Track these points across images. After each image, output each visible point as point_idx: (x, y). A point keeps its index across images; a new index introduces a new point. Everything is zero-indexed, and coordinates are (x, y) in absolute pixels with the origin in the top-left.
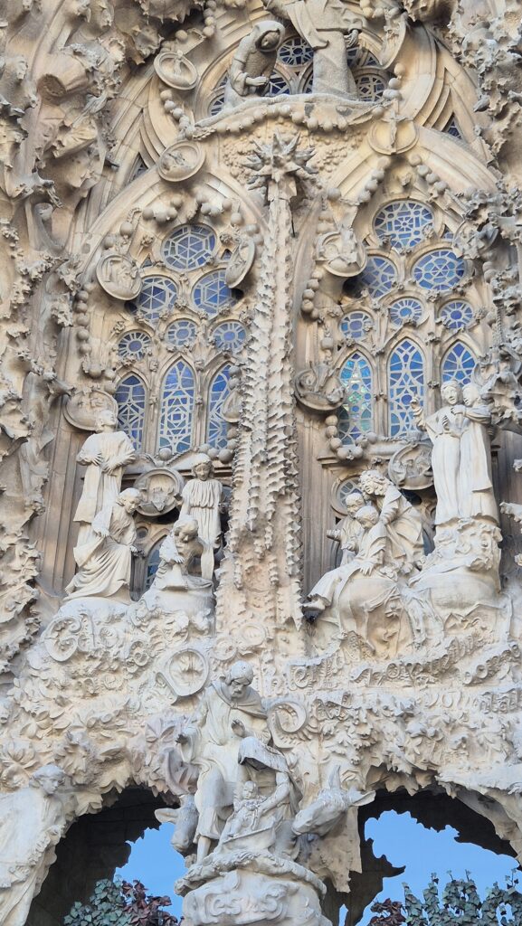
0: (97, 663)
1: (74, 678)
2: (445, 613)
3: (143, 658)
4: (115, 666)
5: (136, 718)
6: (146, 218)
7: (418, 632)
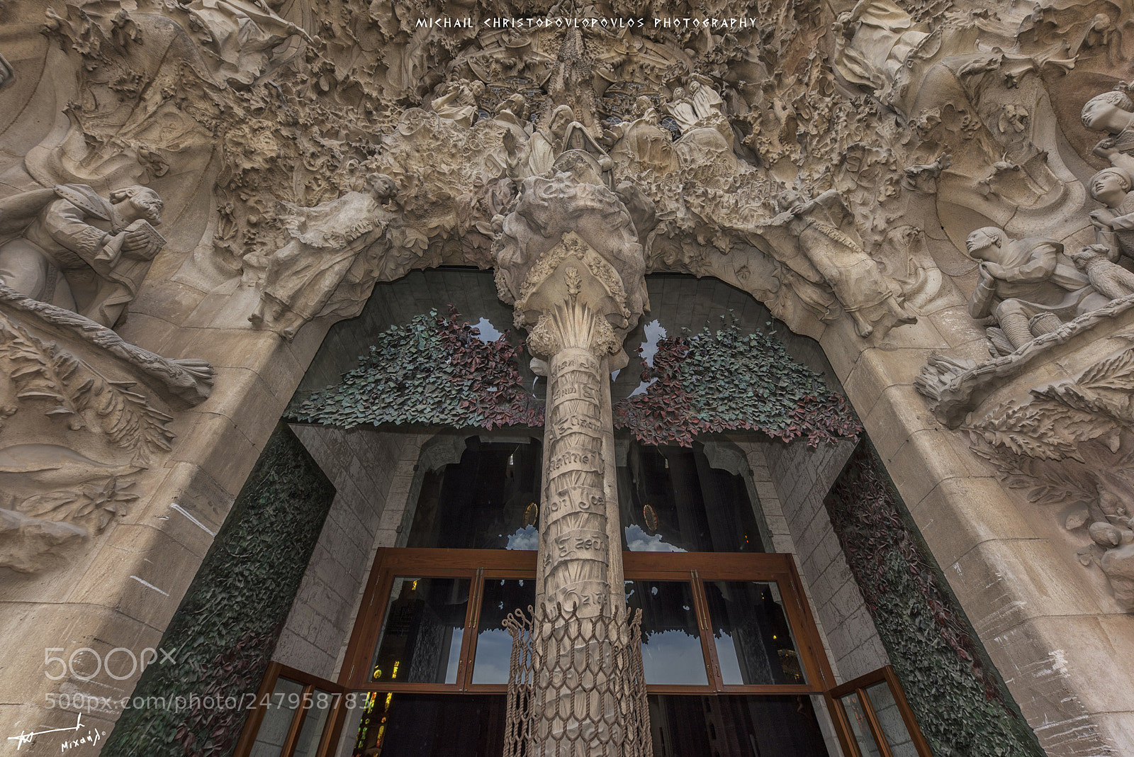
0: (439, 143)
1: (418, 151)
2: (705, 149)
3: (477, 146)
4: (454, 151)
5: (466, 185)
6: (497, 61)
7: (686, 160)
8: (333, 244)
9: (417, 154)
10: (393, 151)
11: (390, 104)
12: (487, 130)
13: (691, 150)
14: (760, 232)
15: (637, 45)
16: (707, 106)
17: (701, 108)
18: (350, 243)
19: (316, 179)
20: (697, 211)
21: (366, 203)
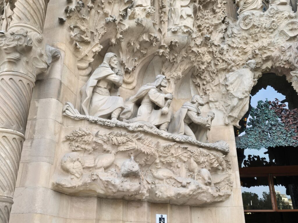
0: (259, 29)
3: (275, 26)
4: (264, 30)
5: (273, 46)
9: (250, 36)
10: (239, 36)
19: (218, 60)
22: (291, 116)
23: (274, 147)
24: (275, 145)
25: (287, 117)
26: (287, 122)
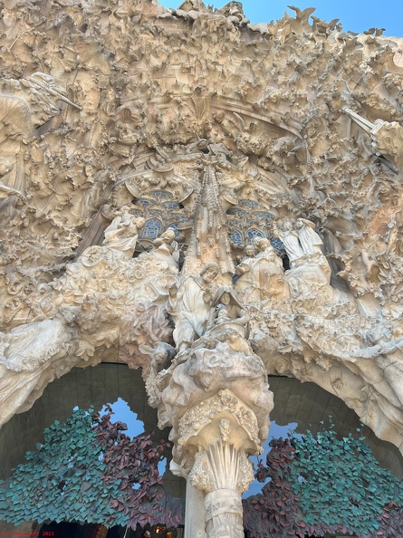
1: (95, 278)
3: (140, 274)
6: (146, 180)
7: (295, 290)
8: (29, 367)
9: (94, 280)
10: (75, 276)
11: (70, 230)
12: (148, 262)
13: (299, 284)
14: (353, 361)
15: (253, 173)
16: (311, 244)
17: (306, 244)
18: (41, 364)
19: (14, 301)
20: (305, 339)
21: (57, 330)
22: (127, 451)
23: (58, 522)
24: (63, 516)
25: (118, 452)
26: (114, 463)
